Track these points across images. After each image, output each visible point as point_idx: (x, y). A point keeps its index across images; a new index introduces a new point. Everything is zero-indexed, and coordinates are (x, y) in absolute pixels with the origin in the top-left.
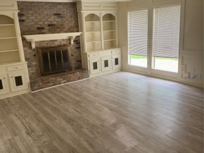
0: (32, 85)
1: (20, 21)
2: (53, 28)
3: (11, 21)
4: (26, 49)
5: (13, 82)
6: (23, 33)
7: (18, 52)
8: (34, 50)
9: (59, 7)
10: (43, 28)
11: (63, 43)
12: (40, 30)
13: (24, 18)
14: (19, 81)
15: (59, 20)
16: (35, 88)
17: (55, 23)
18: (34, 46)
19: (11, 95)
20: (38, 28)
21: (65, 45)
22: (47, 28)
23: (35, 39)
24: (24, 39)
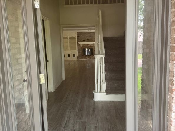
0: (78, 57)
1: (78, 38)
2: (89, 41)
3: (75, 38)
4: (79, 47)
5: (73, 56)
6: (78, 42)
7: (76, 47)
8: (81, 47)
9: (91, 33)
10: (85, 40)
11: (91, 45)
12: (84, 41)
13: (79, 37)
14: (74, 56)
15: (91, 38)
16: (79, 59)
17: (89, 39)
18: (81, 46)
19: (72, 60)
20: (83, 40)
21: (92, 46)
22: (86, 40)
23: (81, 44)
24: (78, 44)
